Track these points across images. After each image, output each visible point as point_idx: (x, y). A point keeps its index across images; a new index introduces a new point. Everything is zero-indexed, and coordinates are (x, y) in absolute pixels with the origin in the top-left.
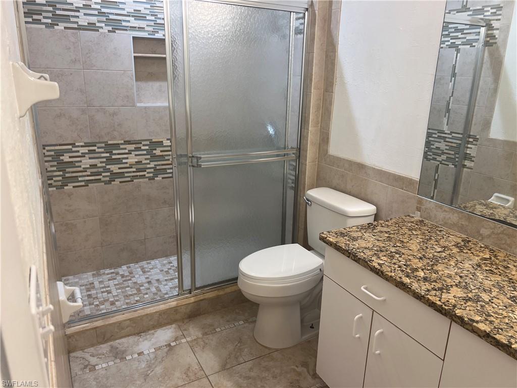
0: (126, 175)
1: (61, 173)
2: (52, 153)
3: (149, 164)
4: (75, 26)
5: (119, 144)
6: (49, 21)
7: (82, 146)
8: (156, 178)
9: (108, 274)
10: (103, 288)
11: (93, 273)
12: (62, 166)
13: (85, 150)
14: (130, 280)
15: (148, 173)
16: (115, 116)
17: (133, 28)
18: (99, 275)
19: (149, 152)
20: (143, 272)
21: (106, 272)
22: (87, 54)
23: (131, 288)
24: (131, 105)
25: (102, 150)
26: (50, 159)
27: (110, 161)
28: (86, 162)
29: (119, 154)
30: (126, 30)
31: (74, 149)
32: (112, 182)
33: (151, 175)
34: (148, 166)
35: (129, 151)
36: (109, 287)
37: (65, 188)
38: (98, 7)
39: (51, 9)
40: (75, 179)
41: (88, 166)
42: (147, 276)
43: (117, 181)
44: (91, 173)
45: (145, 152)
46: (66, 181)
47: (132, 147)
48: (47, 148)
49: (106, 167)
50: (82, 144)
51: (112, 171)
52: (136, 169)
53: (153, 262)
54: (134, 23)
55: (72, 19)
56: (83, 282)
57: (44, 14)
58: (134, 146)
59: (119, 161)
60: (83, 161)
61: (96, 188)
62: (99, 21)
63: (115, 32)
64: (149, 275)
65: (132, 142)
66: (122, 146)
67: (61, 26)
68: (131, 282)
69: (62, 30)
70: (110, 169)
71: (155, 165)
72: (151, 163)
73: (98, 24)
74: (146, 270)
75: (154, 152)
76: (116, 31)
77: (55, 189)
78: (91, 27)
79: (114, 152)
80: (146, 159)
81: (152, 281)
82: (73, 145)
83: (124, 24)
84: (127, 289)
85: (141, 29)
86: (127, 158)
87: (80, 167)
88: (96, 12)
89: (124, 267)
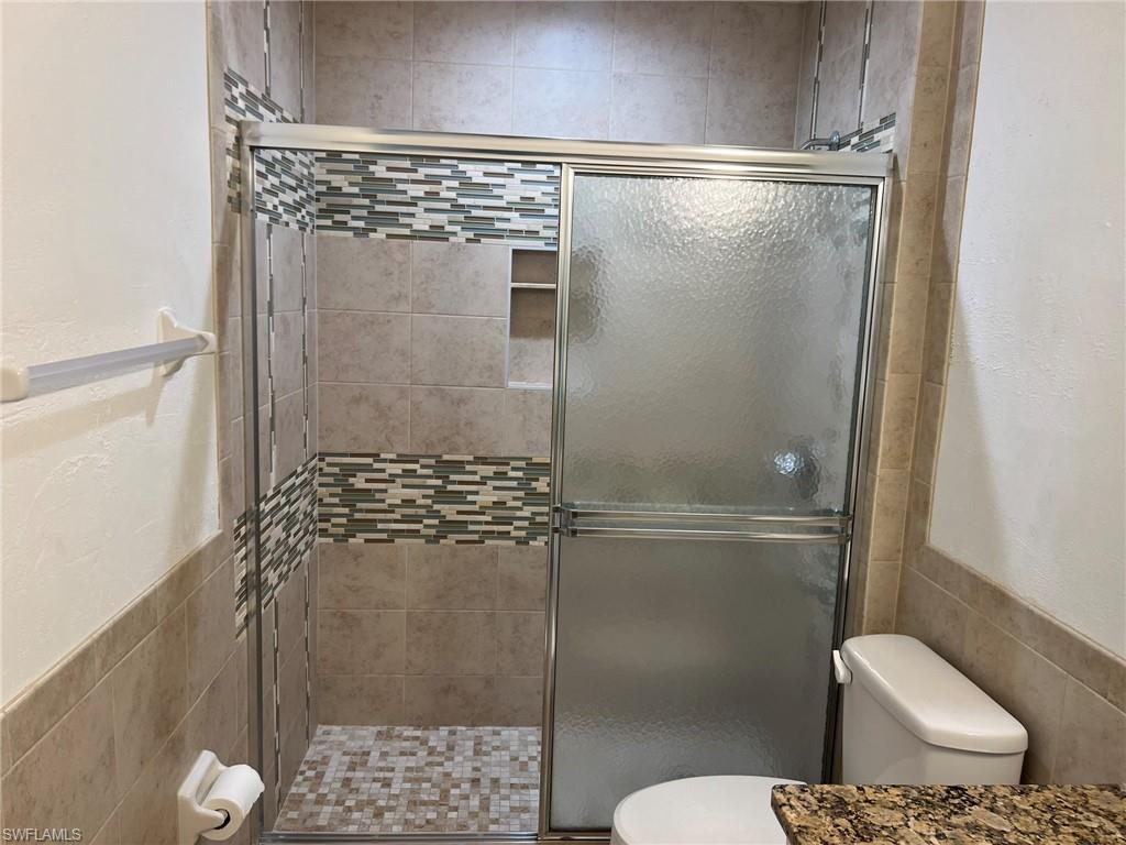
0: (471, 528)
1: (346, 510)
2: (336, 470)
3: (520, 509)
4: (407, 232)
5: (462, 462)
6: (361, 224)
7: (392, 461)
8: (531, 542)
9: (407, 739)
10: (381, 769)
11: (379, 728)
12: (351, 496)
13: (397, 469)
14: (441, 764)
15: (516, 528)
16: (462, 406)
17: (515, 233)
18: (388, 736)
19: (524, 484)
20: (475, 750)
21: (405, 734)
22: (422, 283)
23: (433, 786)
24: (497, 385)
25: (429, 472)
26: (330, 480)
27: (442, 495)
28: (396, 493)
29: (461, 483)
30: (501, 237)
31: (376, 466)
32: (441, 541)
33: (523, 533)
34: (519, 514)
35: (482, 477)
36: (393, 770)
37: (351, 540)
38: (453, 195)
39: (366, 202)
40: (369, 526)
41: (399, 502)
42: (479, 765)
43: (452, 539)
44: (402, 516)
45: (514, 484)
46: (354, 527)
47: (489, 470)
48: (328, 459)
49: (432, 507)
50: (392, 456)
51: (444, 517)
52: (493, 518)
53: (506, 732)
54: (517, 222)
55: (402, 220)
56: (353, 744)
57: (354, 212)
58: (494, 468)
59: (459, 497)
60: (389, 491)
61: (409, 549)
62: (451, 223)
63: (479, 241)
64: (483, 763)
65: (489, 461)
66: (468, 468)
67: (381, 234)
68: (440, 769)
69: (382, 240)
70: (439, 511)
71: (532, 513)
72: (525, 508)
73: (448, 228)
74: (484, 748)
75: (534, 484)
76: (483, 240)
77: (331, 540)
78: (437, 234)
79: (453, 477)
80: (515, 499)
81: (482, 780)
82: (376, 456)
83: (498, 225)
84: (424, 785)
85: (533, 234)
86: (477, 493)
87: (383, 501)
88: (447, 206)
89: (444, 731)
